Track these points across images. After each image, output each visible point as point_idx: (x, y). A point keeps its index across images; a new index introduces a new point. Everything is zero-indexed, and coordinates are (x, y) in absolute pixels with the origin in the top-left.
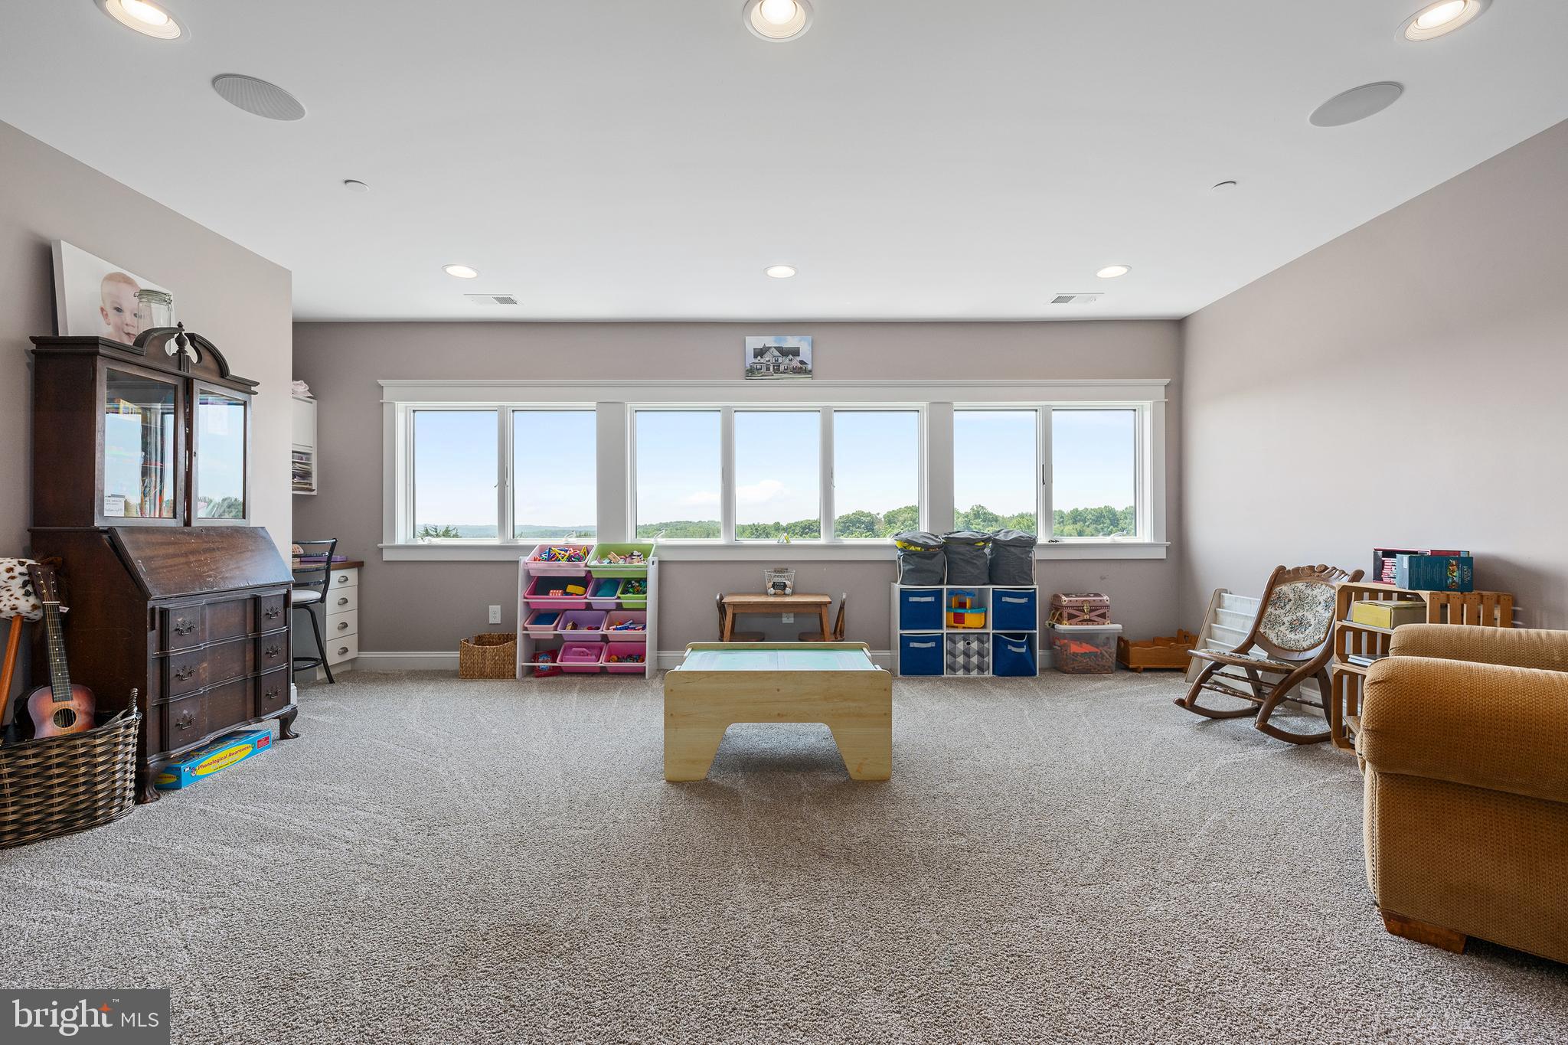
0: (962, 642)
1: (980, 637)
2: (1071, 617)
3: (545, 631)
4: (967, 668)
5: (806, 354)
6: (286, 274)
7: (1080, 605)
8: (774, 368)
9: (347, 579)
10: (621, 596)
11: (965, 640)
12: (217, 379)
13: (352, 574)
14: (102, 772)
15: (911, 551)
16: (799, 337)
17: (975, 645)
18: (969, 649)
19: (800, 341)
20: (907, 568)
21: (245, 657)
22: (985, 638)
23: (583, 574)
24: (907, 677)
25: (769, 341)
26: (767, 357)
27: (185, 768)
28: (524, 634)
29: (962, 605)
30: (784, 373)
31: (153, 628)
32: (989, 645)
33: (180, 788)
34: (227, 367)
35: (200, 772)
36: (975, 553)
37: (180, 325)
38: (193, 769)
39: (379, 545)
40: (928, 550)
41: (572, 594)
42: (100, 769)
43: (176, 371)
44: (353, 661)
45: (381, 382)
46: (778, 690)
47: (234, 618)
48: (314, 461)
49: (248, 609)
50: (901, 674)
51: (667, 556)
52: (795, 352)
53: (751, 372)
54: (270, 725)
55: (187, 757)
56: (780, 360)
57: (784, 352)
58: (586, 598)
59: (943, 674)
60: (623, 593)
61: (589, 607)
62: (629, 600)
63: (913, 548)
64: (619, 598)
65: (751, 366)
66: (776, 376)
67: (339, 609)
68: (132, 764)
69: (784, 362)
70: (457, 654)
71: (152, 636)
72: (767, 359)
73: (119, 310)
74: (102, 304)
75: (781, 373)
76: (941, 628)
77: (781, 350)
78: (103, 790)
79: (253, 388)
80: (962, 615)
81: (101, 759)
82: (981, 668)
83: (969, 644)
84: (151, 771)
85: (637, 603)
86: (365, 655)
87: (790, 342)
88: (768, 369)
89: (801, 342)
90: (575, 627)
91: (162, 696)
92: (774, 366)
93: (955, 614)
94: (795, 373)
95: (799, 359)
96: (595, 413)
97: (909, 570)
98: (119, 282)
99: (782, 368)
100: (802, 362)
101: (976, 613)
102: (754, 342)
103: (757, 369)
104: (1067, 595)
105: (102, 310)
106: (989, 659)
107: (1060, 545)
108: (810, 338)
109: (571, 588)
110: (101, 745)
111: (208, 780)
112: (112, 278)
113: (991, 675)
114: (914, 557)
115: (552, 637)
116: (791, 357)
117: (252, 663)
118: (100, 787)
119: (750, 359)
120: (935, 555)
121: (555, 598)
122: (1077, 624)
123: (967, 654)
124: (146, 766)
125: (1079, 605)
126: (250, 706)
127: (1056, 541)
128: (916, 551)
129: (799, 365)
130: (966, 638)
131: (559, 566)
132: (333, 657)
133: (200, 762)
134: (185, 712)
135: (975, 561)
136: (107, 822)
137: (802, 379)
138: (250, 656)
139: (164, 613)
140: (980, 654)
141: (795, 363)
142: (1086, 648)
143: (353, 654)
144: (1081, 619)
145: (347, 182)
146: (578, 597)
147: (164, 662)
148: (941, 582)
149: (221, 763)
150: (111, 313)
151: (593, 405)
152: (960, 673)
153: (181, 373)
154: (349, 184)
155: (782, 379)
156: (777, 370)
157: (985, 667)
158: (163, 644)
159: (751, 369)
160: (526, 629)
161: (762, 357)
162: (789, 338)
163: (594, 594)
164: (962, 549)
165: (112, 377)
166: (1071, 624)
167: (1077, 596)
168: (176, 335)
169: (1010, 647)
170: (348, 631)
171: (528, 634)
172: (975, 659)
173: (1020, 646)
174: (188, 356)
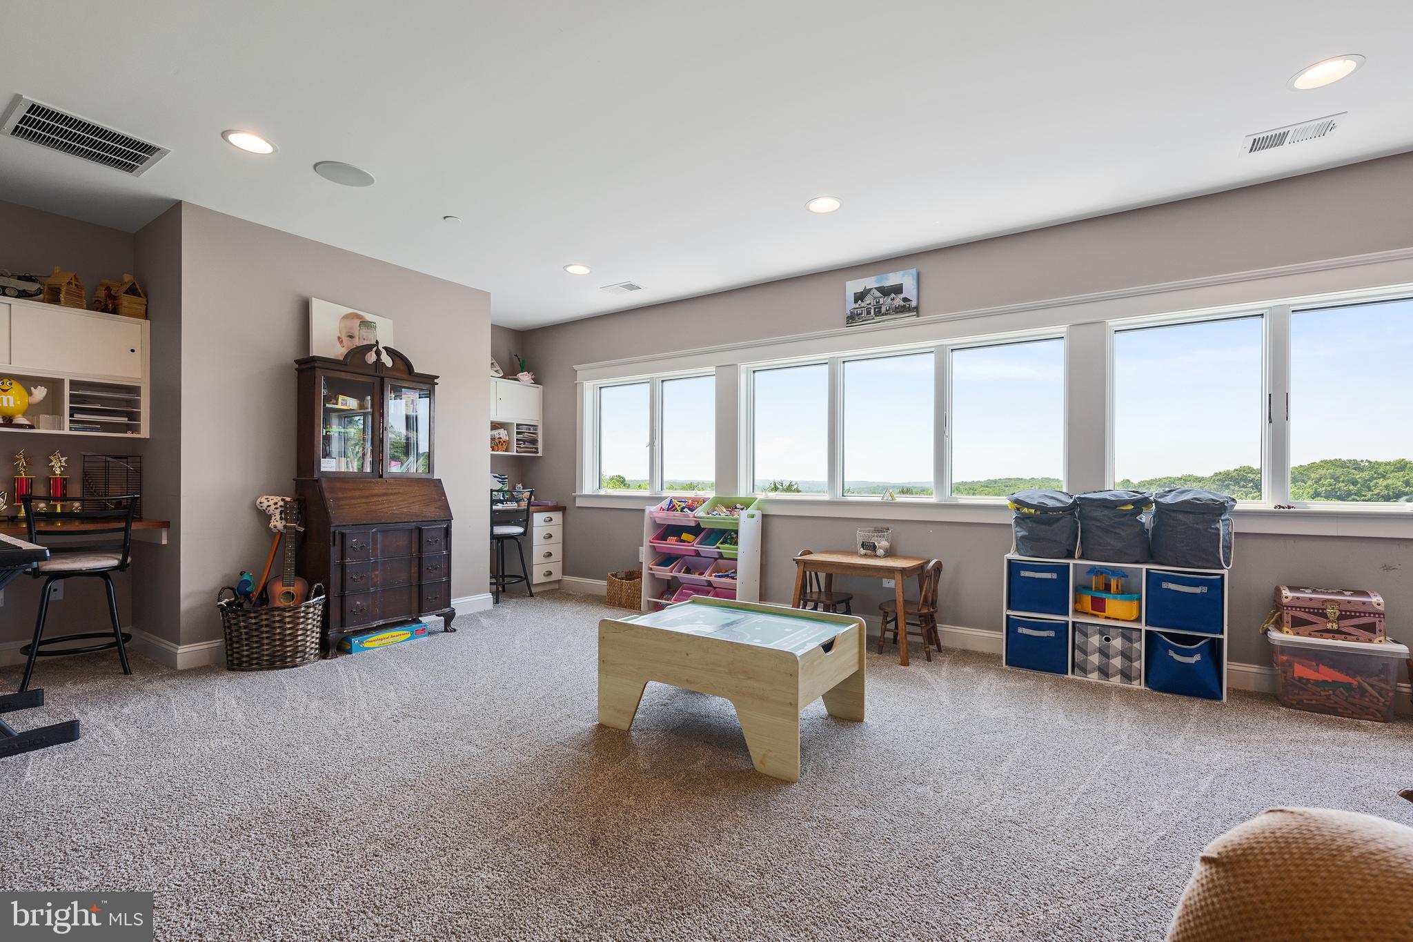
0: (1097, 637)
1: (1126, 634)
2: (1297, 623)
3: (665, 573)
4: (1104, 672)
5: (910, 290)
6: (486, 295)
7: (1319, 605)
8: (875, 310)
9: (551, 520)
10: (720, 545)
11: (1102, 634)
12: (406, 376)
13: (557, 517)
14: (290, 634)
15: (1025, 513)
16: (902, 272)
17: (1117, 643)
18: (1108, 647)
19: (903, 276)
20: (1020, 534)
21: (411, 570)
22: (1135, 635)
23: (693, 524)
24: (1016, 670)
25: (870, 282)
26: (869, 299)
27: (355, 641)
28: (650, 573)
29: (1107, 588)
30: (886, 314)
31: (334, 545)
32: (1140, 646)
33: (351, 653)
34: (412, 367)
35: (367, 645)
36: (1117, 520)
37: (377, 342)
38: (361, 642)
39: (573, 494)
40: (1046, 513)
41: (684, 541)
42: (288, 632)
43: (376, 374)
44: (559, 581)
45: (575, 367)
46: (687, 654)
47: (401, 541)
48: (540, 431)
49: (413, 536)
50: (1006, 664)
51: (772, 510)
52: (898, 289)
53: (852, 318)
54: (431, 620)
55: (357, 633)
56: (881, 302)
57: (885, 291)
58: (693, 546)
59: (1067, 673)
60: (722, 543)
61: (698, 554)
62: (726, 549)
63: (1025, 510)
64: (718, 548)
65: (851, 313)
66: (877, 319)
67: (544, 541)
68: (317, 633)
69: (886, 302)
70: (604, 583)
71: (335, 552)
72: (868, 302)
73: (351, 337)
74: (339, 334)
75: (883, 315)
76: (1067, 614)
77: (881, 290)
78: (290, 646)
79: (436, 381)
80: (1103, 600)
81: (288, 626)
82: (1126, 675)
83: (1108, 640)
84: (330, 639)
85: (729, 553)
86: (567, 578)
87: (892, 279)
88: (869, 313)
89: (905, 278)
90: (688, 571)
91: (342, 591)
92: (875, 309)
93: (1093, 598)
94: (897, 313)
95: (902, 296)
96: (714, 377)
97: (1022, 537)
98: (353, 318)
99: (883, 310)
100: (905, 300)
101: (1125, 600)
102: (854, 286)
103: (858, 315)
104: (1291, 589)
105: (339, 338)
106: (1140, 665)
107: (1293, 513)
108: (914, 271)
109: (685, 536)
110: (289, 617)
111: (369, 652)
112: (346, 317)
113: (1143, 687)
114: (1028, 521)
115: (670, 578)
116: (893, 295)
117: (417, 575)
118: (288, 644)
119: (850, 305)
120: (1058, 520)
121: (671, 544)
122: (1310, 635)
123: (1104, 653)
124: (328, 635)
125: (1316, 606)
126: (415, 605)
127: (1289, 507)
128: (1030, 513)
129: (902, 303)
130: (1103, 630)
131: (674, 516)
132: (537, 577)
133: (368, 638)
134: (358, 603)
135: (1117, 531)
136: (293, 667)
137: (909, 319)
138: (415, 569)
139: (343, 535)
140: (1126, 655)
141: (898, 301)
142: (1327, 674)
143: (557, 575)
144: (1320, 627)
145: (445, 218)
146: (691, 544)
147: (343, 567)
148: (1070, 555)
149: (383, 642)
150: (345, 339)
151: (713, 369)
152: (1094, 677)
153: (378, 374)
154: (447, 219)
155: (884, 321)
156: (878, 312)
157: (1134, 674)
158: (343, 557)
159: (851, 316)
160: (651, 569)
161: (862, 301)
162: (891, 275)
163: (700, 543)
164: (1098, 513)
165: (327, 380)
166: (1298, 634)
167: (1314, 591)
168: (375, 349)
169: (1171, 653)
170: (552, 559)
171: (653, 574)
172: (1117, 662)
173: (1190, 654)
174: (383, 363)
